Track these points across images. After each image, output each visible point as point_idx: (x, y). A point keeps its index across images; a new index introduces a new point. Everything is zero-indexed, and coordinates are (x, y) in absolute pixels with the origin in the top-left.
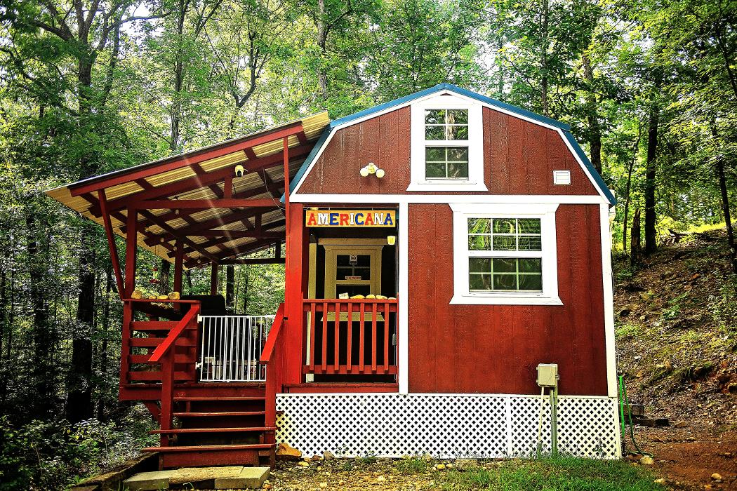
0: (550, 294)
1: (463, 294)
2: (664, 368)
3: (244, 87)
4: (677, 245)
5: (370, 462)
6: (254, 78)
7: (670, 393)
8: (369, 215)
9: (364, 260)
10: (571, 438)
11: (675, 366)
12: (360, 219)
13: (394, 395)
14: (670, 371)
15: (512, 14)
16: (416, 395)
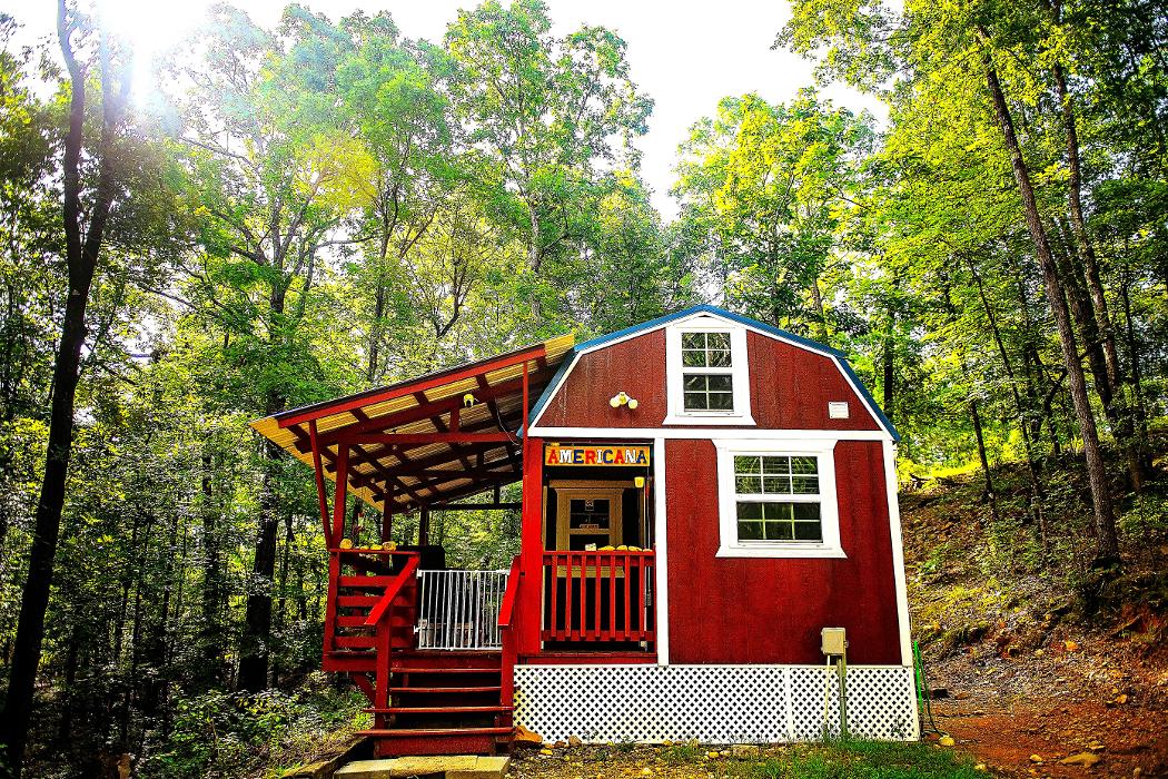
0: (830, 546)
1: (731, 545)
2: (932, 630)
3: (446, 316)
4: (920, 491)
5: (626, 748)
6: (457, 306)
7: (942, 658)
8: (619, 452)
9: (602, 506)
10: (861, 717)
11: (945, 627)
12: (609, 457)
13: (652, 666)
14: (939, 634)
15: (737, 242)
16: (678, 667)
